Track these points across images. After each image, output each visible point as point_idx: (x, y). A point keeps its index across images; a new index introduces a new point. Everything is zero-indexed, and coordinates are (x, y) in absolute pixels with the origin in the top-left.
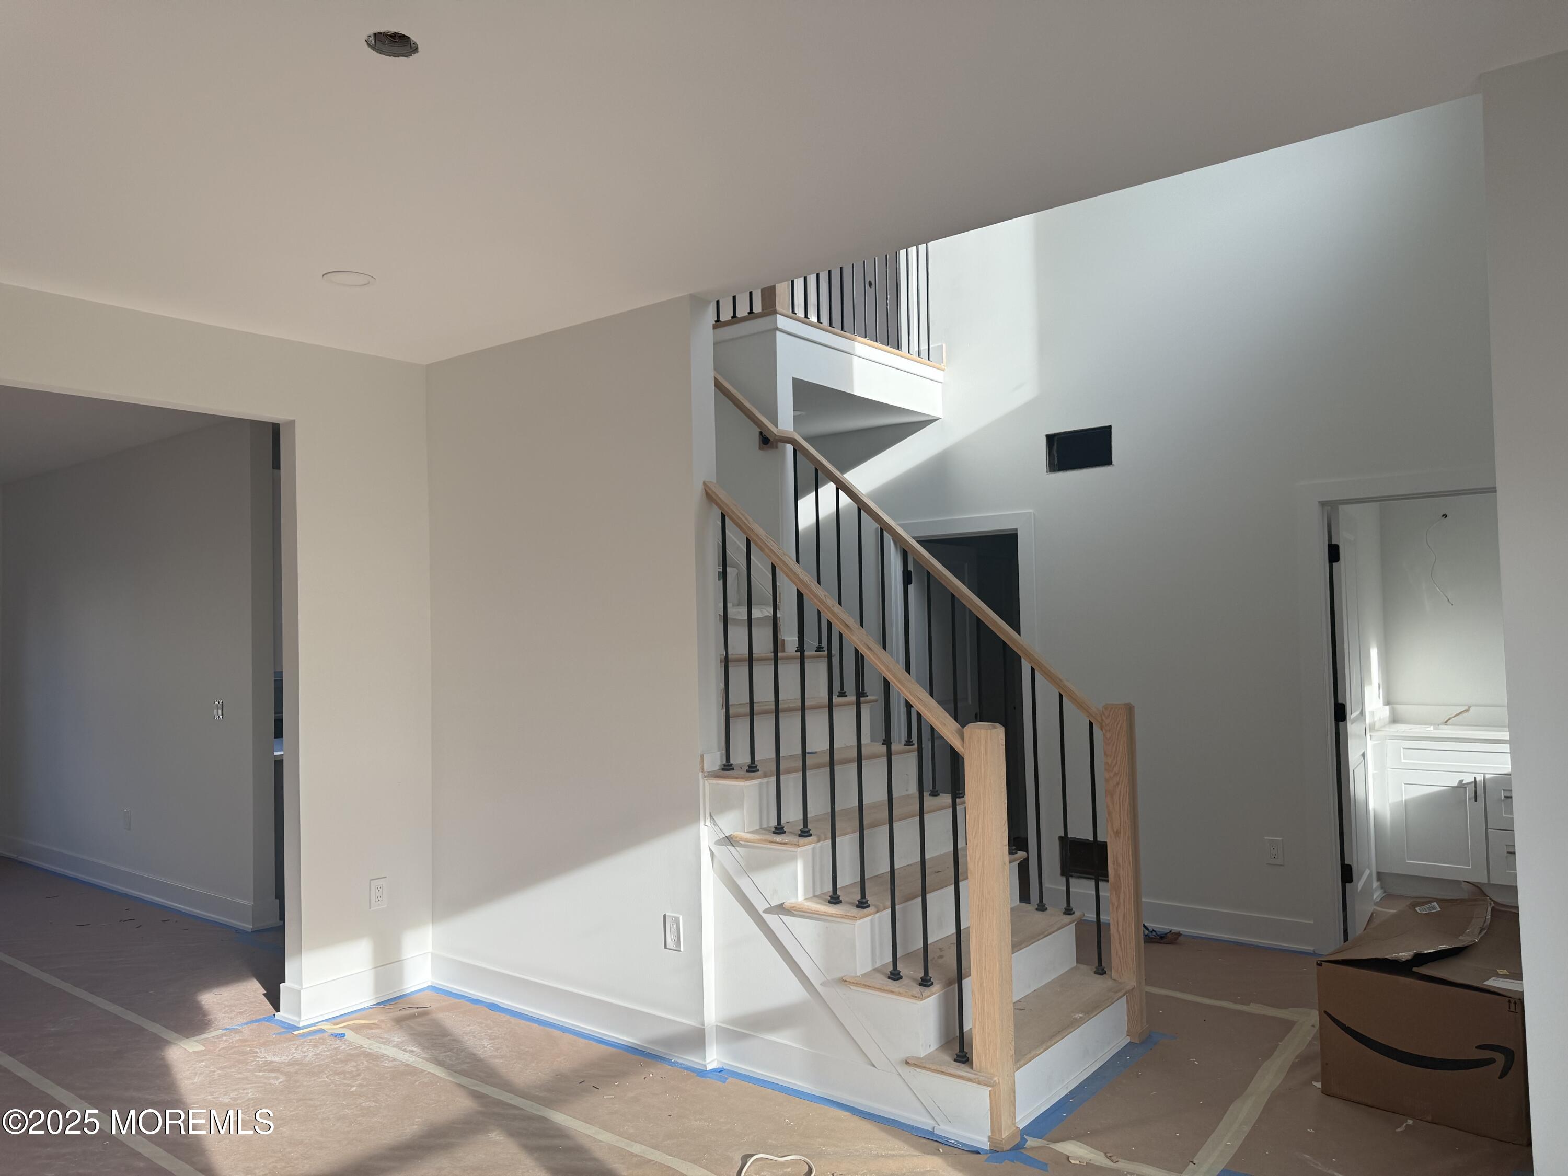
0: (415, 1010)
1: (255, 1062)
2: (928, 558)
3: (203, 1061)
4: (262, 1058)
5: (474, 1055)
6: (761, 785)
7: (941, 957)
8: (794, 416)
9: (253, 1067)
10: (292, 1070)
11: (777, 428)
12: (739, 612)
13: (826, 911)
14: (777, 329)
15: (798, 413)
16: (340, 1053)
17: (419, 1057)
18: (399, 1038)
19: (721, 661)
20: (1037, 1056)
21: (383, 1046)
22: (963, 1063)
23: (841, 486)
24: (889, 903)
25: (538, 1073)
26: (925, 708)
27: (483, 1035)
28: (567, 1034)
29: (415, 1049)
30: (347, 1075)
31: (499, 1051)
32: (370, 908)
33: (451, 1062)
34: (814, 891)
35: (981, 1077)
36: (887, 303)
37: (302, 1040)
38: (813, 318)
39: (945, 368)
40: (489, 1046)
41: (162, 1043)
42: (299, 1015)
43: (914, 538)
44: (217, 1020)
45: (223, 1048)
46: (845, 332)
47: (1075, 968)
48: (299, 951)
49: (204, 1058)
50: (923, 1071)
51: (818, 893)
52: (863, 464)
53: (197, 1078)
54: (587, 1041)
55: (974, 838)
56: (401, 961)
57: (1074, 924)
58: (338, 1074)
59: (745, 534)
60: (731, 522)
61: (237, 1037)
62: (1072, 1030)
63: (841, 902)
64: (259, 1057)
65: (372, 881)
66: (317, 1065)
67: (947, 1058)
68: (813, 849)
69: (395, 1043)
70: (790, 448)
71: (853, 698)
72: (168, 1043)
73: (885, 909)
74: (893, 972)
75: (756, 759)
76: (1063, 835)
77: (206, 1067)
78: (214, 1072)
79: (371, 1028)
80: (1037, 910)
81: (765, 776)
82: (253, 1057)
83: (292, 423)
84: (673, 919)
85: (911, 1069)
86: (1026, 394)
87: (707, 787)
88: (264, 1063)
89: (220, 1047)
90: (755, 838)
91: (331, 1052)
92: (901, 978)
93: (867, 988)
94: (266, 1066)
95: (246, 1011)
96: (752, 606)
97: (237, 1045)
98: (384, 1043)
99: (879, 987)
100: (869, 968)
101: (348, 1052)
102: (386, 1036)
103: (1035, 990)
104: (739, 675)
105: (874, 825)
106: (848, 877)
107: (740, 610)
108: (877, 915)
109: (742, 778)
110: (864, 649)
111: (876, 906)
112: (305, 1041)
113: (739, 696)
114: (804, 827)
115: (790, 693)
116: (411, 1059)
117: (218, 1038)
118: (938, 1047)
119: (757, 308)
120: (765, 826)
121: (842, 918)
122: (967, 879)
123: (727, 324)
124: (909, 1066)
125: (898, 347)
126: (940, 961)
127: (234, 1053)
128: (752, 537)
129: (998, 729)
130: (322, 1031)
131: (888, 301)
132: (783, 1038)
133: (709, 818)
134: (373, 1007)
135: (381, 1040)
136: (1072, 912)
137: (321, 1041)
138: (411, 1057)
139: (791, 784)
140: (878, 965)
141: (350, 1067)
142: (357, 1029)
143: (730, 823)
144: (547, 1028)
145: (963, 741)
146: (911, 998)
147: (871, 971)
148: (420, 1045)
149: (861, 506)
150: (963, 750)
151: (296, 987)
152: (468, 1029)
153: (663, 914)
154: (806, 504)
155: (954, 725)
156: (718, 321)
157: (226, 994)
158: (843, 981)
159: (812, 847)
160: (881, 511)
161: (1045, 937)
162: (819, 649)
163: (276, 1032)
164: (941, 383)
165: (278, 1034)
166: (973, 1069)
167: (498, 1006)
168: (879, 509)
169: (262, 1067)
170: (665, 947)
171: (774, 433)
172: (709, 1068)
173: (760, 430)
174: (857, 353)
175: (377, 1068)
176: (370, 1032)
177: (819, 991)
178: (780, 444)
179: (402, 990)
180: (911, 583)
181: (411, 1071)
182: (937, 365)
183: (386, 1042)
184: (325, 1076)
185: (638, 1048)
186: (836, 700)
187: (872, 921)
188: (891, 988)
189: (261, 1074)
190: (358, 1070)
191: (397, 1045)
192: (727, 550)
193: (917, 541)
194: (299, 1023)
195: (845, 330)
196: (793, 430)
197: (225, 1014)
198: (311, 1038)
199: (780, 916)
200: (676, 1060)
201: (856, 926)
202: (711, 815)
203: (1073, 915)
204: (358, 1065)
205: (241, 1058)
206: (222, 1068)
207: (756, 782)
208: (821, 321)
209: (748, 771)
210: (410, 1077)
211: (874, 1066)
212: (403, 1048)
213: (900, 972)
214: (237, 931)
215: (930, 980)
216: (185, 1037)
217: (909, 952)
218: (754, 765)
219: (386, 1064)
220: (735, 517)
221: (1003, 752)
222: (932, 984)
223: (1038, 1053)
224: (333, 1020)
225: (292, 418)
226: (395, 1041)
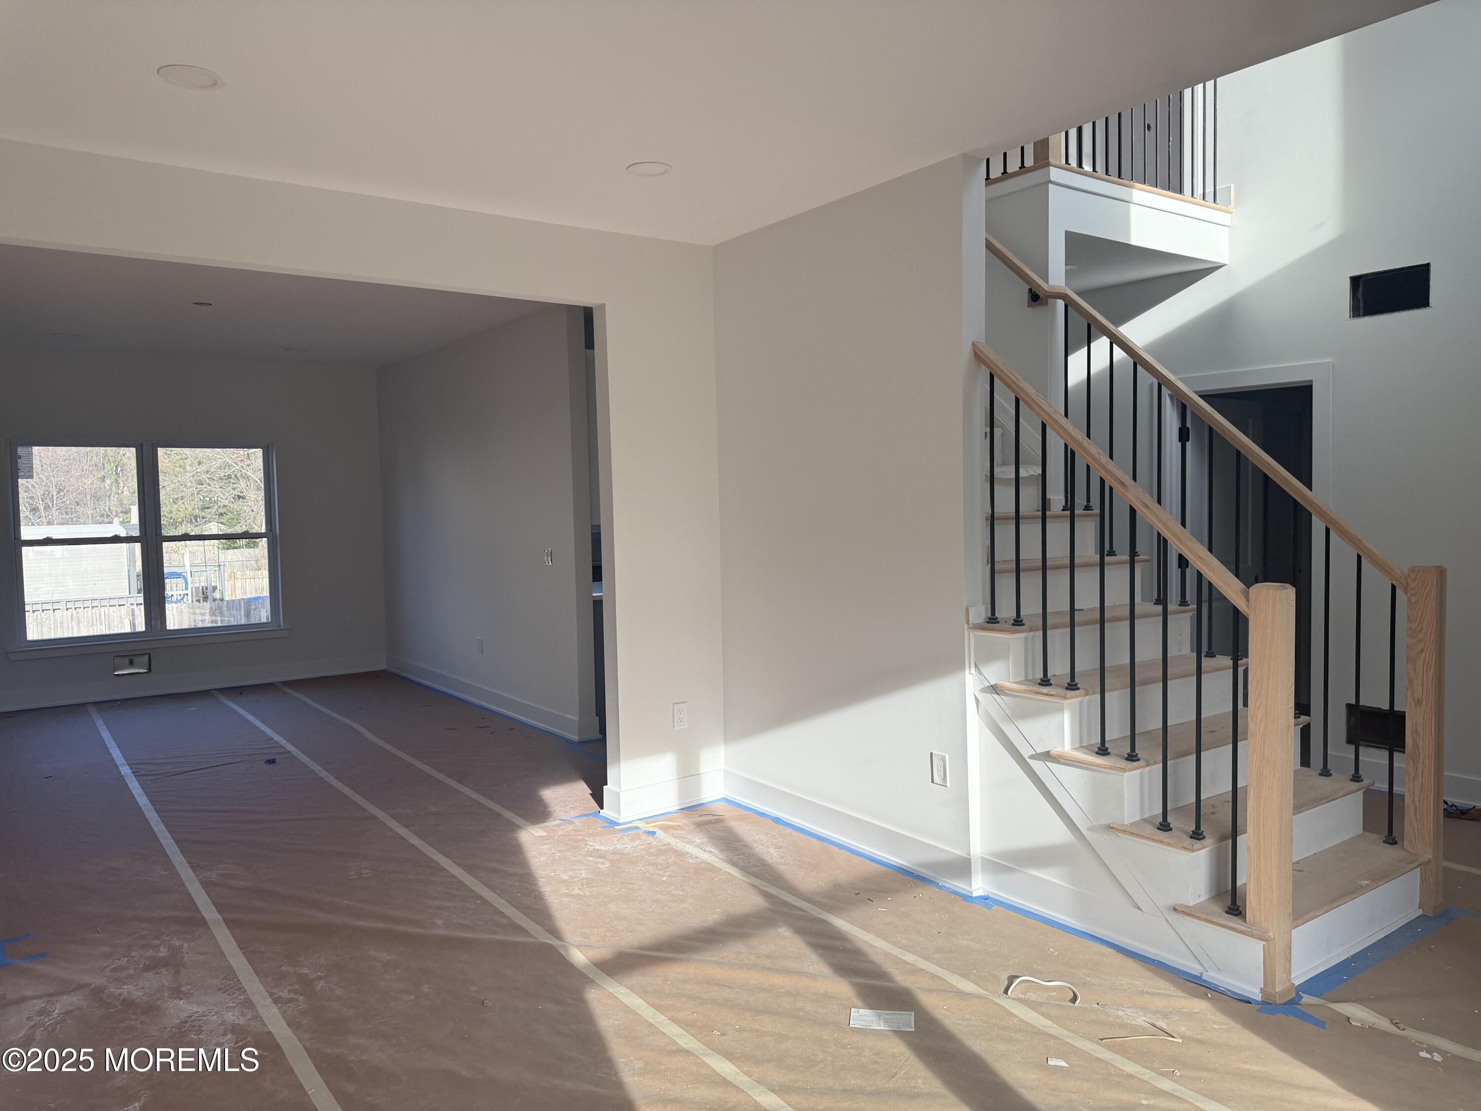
0: (711, 818)
1: (586, 849)
2: (1211, 413)
3: (546, 844)
4: (591, 846)
5: (763, 860)
6: (1026, 639)
7: (1213, 813)
8: (1066, 271)
9: (585, 853)
10: (616, 857)
11: (1048, 283)
12: (1004, 471)
13: (1094, 761)
14: (1050, 182)
15: (1069, 267)
16: (653, 848)
17: (716, 857)
18: (700, 839)
19: (987, 519)
20: (1316, 918)
21: (686, 845)
22: (1236, 915)
23: (1116, 340)
24: (1160, 758)
25: (818, 882)
26: (1206, 567)
27: (769, 843)
28: (843, 851)
29: (713, 850)
30: (659, 867)
31: (784, 859)
32: (674, 727)
33: (743, 864)
34: (1081, 741)
35: (1255, 931)
36: (1169, 145)
37: (621, 834)
38: (1088, 168)
39: (1234, 210)
40: (775, 854)
41: (515, 827)
42: (619, 812)
43: (1196, 392)
44: (555, 812)
45: (561, 835)
46: (1123, 179)
47: (1360, 836)
48: (618, 760)
49: (547, 842)
50: (1191, 919)
51: (1085, 744)
52: (1139, 317)
53: (542, 858)
54: (861, 859)
55: (1257, 699)
56: (699, 774)
57: (1362, 791)
58: (651, 865)
59: (1014, 393)
60: (1001, 383)
61: (571, 827)
62: (1356, 896)
63: (1109, 754)
64: (589, 845)
65: (675, 705)
66: (635, 856)
67: (1218, 909)
68: (1081, 702)
69: (696, 843)
70: (1061, 304)
71: (1127, 558)
72: (519, 827)
73: (1155, 763)
74: (1163, 823)
75: (1022, 614)
76: (1354, 703)
77: (549, 850)
78: (555, 854)
79: (677, 829)
80: (1320, 774)
81: (1031, 630)
82: (584, 844)
83: (603, 307)
84: (940, 757)
85: (1180, 916)
86: (1327, 233)
87: (972, 638)
88: (593, 850)
89: (559, 834)
90: (1020, 688)
91: (646, 846)
92: (1171, 829)
93: (1135, 837)
94: (594, 853)
95: (576, 806)
96: (1020, 465)
97: (572, 834)
98: (688, 843)
99: (1149, 836)
100: (1138, 818)
101: (660, 847)
102: (689, 837)
103: (1315, 854)
104: (1005, 533)
105: (1147, 682)
106: (1117, 729)
107: (1003, 470)
108: (1148, 769)
109: (1008, 631)
110: (1140, 507)
111: (1147, 761)
112: (624, 835)
113: (1005, 552)
114: (1071, 681)
115: (1058, 550)
116: (710, 858)
117: (556, 827)
118: (1208, 897)
119: (1029, 162)
120: (1030, 677)
121: (1110, 768)
122: (1247, 739)
123: (997, 180)
124: (1178, 913)
125: (1181, 191)
126: (1212, 816)
127: (569, 840)
128: (1021, 395)
129: (1289, 590)
130: (637, 828)
131: (1170, 143)
132: (1049, 876)
133: (974, 667)
134: (677, 812)
135: (685, 840)
136: (1360, 779)
137: (637, 836)
138: (710, 857)
139: (1059, 639)
140: (1146, 816)
141: (661, 860)
142: (665, 829)
143: (995, 673)
144: (825, 844)
145: (1248, 601)
146: (1182, 850)
147: (1138, 821)
148: (717, 847)
149: (1137, 360)
150: (1248, 611)
151: (617, 790)
152: (757, 837)
153: (930, 752)
154: (1077, 362)
155: (1238, 585)
156: (988, 178)
157: (561, 792)
158: (1110, 828)
159: (1079, 700)
160: (1160, 365)
161: (1329, 802)
162: (1087, 508)
163: (602, 826)
164: (1228, 226)
165: (603, 827)
166: (1246, 923)
167: (781, 820)
168: (1157, 363)
169: (592, 854)
170: (933, 782)
171: (1045, 290)
172: (975, 894)
173: (1029, 287)
174: (1135, 201)
175: (683, 863)
176: (676, 832)
177: (1085, 835)
178: (1050, 300)
179: (701, 799)
180: (1188, 440)
181: (711, 869)
182: (1223, 208)
183: (689, 842)
184: (641, 865)
185: (906, 869)
186: (1107, 559)
187: (1141, 775)
188: (1160, 838)
189: (591, 859)
190: (668, 863)
191: (699, 845)
192: (995, 413)
193: (1200, 396)
194: (618, 819)
195: (1122, 177)
196: (1064, 285)
197: (561, 807)
198: (628, 833)
199: (1046, 762)
200: (943, 884)
201: (1125, 777)
202: (976, 666)
203: (1361, 783)
204: (667, 859)
205: (575, 844)
206: (561, 851)
207: (1022, 635)
208: (1097, 170)
209: (1013, 625)
210: (709, 873)
211: (1141, 910)
212: (703, 848)
213: (1170, 824)
214: (567, 741)
215: (1202, 834)
216: (531, 824)
217: (1180, 806)
218: (1020, 620)
219: (690, 861)
220: (1003, 376)
221: (1293, 614)
222: (1204, 837)
223: (1318, 914)
224: (647, 820)
225: (602, 302)
226: (696, 842)
